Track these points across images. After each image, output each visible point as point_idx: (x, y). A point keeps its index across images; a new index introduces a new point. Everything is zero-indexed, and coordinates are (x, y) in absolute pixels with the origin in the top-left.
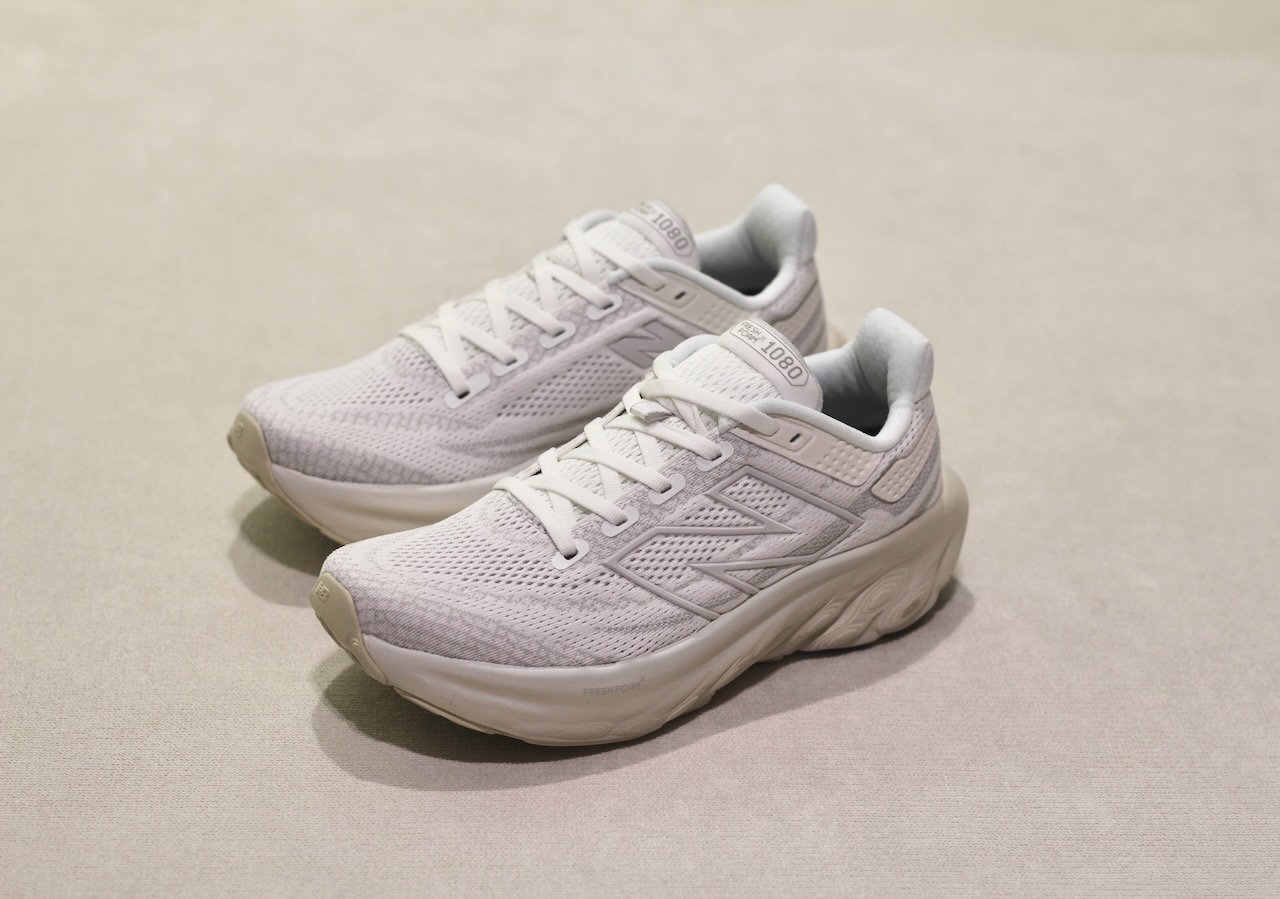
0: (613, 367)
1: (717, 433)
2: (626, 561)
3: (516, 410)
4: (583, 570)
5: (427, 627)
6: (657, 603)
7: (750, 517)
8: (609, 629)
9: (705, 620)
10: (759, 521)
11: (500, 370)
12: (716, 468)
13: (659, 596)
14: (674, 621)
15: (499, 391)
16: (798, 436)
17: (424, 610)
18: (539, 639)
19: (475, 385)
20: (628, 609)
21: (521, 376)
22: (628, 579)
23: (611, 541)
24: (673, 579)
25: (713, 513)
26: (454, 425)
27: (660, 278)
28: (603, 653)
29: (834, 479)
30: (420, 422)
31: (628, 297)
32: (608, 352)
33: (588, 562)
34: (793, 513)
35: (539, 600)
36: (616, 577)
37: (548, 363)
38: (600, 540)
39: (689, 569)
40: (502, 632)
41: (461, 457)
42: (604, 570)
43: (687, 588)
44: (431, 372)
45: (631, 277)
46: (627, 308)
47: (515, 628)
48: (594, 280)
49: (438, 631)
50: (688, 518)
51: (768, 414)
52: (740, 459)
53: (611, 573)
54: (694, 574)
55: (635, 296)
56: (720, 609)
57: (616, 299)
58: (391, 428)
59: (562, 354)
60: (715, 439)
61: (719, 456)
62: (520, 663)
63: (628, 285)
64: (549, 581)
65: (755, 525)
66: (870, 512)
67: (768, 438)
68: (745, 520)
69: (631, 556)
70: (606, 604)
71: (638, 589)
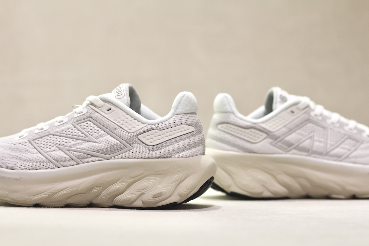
2: (36, 141)
6: (38, 154)
7: (84, 134)
8: (17, 158)
9: (55, 166)
10: (87, 136)
12: (79, 116)
13: (40, 153)
14: (41, 162)
16: (110, 109)
20: (27, 154)
22: (33, 146)
23: (35, 134)
24: (48, 149)
25: (72, 131)
29: (120, 127)
33: (24, 139)
34: (101, 136)
38: (32, 134)
39: (55, 147)
42: (27, 141)
43: (51, 153)
50: (63, 131)
51: (102, 100)
52: (88, 114)
53: (29, 143)
54: (56, 148)
56: (63, 163)
61: (82, 113)
65: (85, 137)
67: (99, 108)
68: (83, 135)
69: (38, 140)
70: (21, 151)
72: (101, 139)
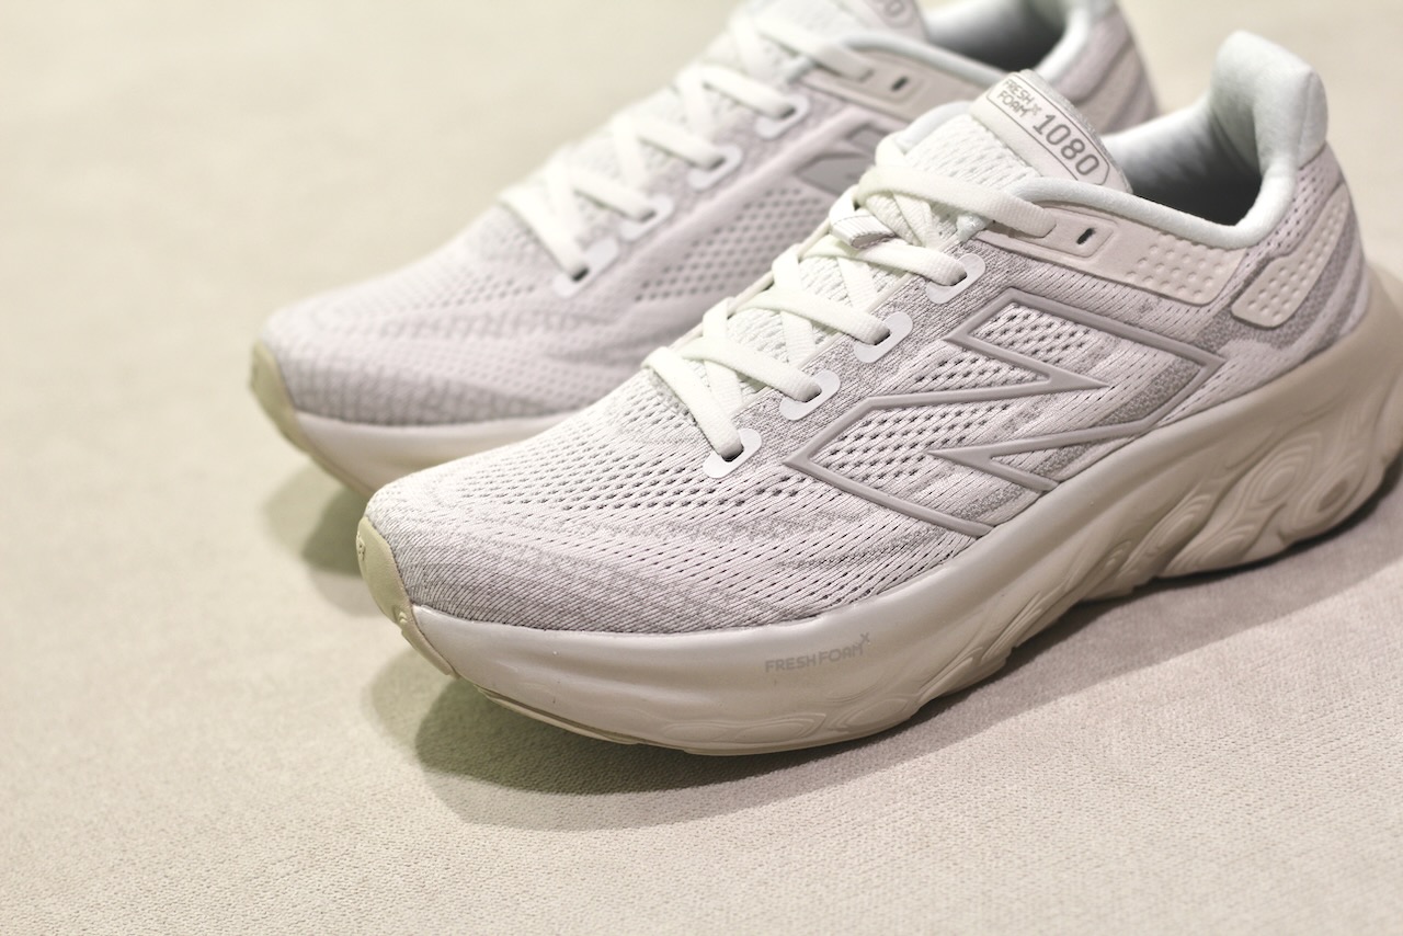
0: (808, 206)
1: (958, 242)
2: (824, 455)
3: (665, 288)
4: (753, 475)
5: (500, 585)
6: (880, 516)
7: (1025, 368)
8: (800, 565)
9: (966, 538)
10: (1039, 373)
11: (632, 230)
12: (959, 295)
13: (882, 505)
14: (910, 544)
15: (634, 262)
16: (1089, 233)
18: (683, 588)
19: (597, 259)
20: (830, 530)
21: (665, 236)
22: (828, 482)
23: (795, 427)
24: (902, 477)
25: (961, 368)
26: (570, 323)
27: (863, 61)
28: (793, 602)
29: (1162, 296)
30: (517, 323)
31: (819, 97)
32: (795, 183)
33: (760, 463)
34: (1097, 356)
35: (681, 528)
36: (809, 481)
37: (704, 210)
38: (778, 426)
39: (928, 459)
40: (621, 583)
41: (586, 369)
42: (787, 472)
43: (929, 489)
44: (531, 248)
45: (819, 66)
46: (816, 114)
47: (644, 574)
48: (763, 79)
49: (519, 591)
50: (921, 379)
51: (1034, 203)
52: (998, 278)
53: (800, 476)
54: (938, 465)
55: (830, 94)
56: (990, 517)
57: (801, 103)
58: (472, 338)
59: (725, 196)
60: (954, 252)
61: (963, 277)
62: (654, 629)
63: (817, 79)
64: (699, 497)
65: (1034, 379)
66: (1232, 347)
67: (1037, 240)
68: (1018, 373)
69: (832, 447)
70: (791, 525)
71: (846, 496)
72: (1101, 364)
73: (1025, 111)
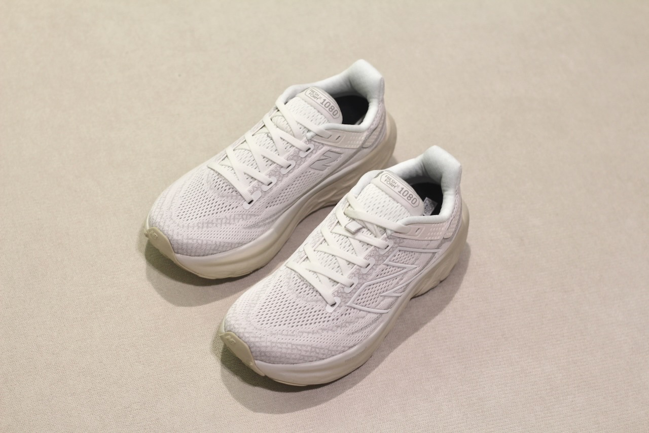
0: (312, 175)
1: (386, 236)
2: (355, 302)
3: (273, 204)
4: (340, 310)
5: (283, 355)
6: (369, 315)
7: (401, 267)
8: (353, 333)
10: (404, 268)
11: (265, 188)
12: (387, 251)
13: (369, 312)
15: (266, 198)
16: (418, 229)
17: (281, 348)
18: (327, 347)
19: (254, 197)
20: (359, 322)
21: (275, 189)
22: (357, 309)
23: (349, 295)
24: (374, 303)
25: (387, 271)
26: (249, 217)
27: (330, 133)
28: (351, 344)
29: (431, 240)
30: (234, 219)
31: (317, 144)
32: (309, 169)
33: (341, 306)
34: (417, 259)
35: (325, 330)
36: (352, 310)
37: (286, 180)
38: (344, 295)
39: (379, 297)
40: (313, 350)
42: (347, 308)
43: (380, 305)
44: (234, 193)
45: (317, 135)
46: (316, 149)
47: (319, 346)
48: (300, 138)
49: (288, 356)
50: (378, 275)
51: (406, 225)
52: (396, 245)
53: (350, 308)
54: (382, 298)
56: (391, 307)
57: (312, 146)
58: (223, 226)
59: (291, 175)
60: (385, 239)
62: (321, 359)
63: (317, 139)
64: (326, 319)
65: (403, 270)
66: (443, 245)
67: (407, 234)
68: (399, 269)
69: (357, 299)
70: (350, 323)
71: (362, 312)
72: (417, 261)
73: (395, 187)
